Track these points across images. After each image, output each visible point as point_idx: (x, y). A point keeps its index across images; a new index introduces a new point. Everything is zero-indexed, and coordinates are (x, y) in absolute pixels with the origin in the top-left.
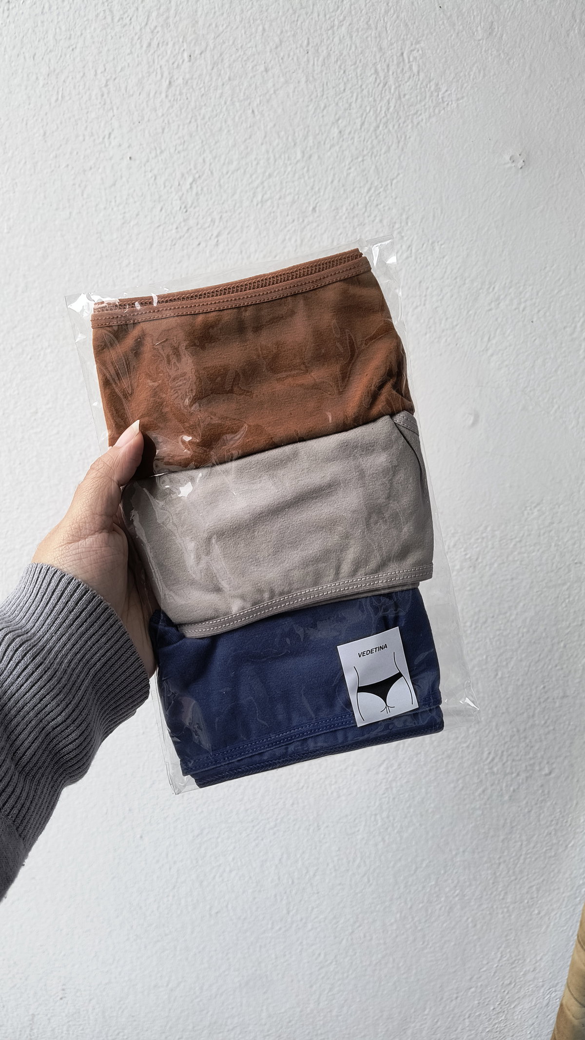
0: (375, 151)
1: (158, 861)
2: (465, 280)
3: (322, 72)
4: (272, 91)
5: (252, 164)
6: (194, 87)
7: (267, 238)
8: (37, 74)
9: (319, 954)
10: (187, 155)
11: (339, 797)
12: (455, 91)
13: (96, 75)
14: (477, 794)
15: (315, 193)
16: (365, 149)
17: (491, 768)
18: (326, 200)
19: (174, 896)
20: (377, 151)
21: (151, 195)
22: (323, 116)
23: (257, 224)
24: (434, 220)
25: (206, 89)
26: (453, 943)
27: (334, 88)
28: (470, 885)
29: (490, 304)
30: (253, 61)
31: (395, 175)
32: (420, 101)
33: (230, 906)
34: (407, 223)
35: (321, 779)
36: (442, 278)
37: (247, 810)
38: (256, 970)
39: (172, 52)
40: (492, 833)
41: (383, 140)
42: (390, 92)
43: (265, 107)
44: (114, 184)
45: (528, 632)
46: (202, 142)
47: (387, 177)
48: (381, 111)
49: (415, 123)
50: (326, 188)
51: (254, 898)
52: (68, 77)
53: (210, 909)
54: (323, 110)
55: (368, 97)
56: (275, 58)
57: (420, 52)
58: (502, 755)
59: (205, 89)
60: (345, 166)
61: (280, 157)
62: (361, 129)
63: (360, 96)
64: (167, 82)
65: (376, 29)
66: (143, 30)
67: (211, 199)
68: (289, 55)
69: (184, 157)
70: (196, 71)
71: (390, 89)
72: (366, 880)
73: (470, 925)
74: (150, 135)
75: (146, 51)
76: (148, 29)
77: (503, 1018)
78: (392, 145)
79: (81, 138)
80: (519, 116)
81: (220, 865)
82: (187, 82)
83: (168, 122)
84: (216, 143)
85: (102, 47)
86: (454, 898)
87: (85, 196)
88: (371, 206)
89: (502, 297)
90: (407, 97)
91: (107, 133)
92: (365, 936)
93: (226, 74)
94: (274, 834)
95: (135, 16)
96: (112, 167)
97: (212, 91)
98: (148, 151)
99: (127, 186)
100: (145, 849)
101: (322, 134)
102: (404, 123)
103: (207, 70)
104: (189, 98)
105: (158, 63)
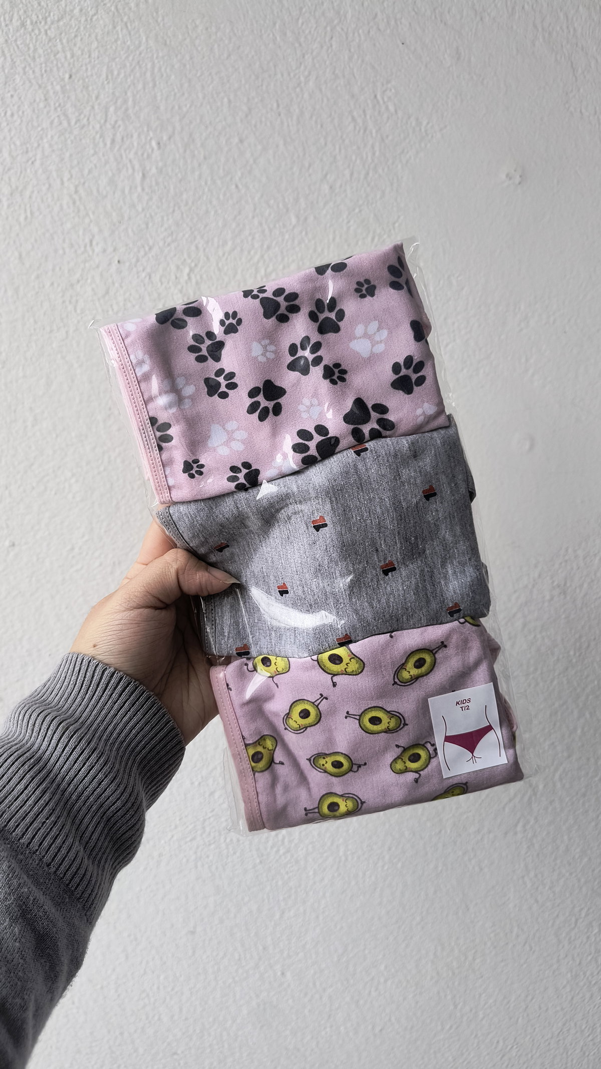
0: (370, 198)
2: (489, 306)
3: (298, 130)
4: (251, 161)
5: (247, 240)
6: (170, 174)
9: (498, 1042)
10: (178, 245)
11: (481, 869)
12: (436, 122)
13: (62, 183)
16: (360, 199)
20: (372, 198)
22: (310, 175)
24: (444, 254)
25: (183, 173)
27: (314, 144)
29: (519, 325)
30: (225, 135)
31: (396, 218)
32: (404, 139)
33: (393, 1019)
35: (459, 857)
36: (466, 309)
37: (389, 912)
39: (138, 144)
41: (376, 186)
42: (372, 136)
43: (248, 179)
44: (107, 292)
46: (191, 229)
49: (404, 162)
51: (417, 1003)
52: (33, 191)
53: (373, 1028)
54: (309, 168)
55: (351, 146)
56: (248, 128)
57: (393, 91)
59: (181, 173)
60: (343, 220)
61: (275, 226)
62: (351, 179)
63: (342, 147)
64: (141, 174)
65: (344, 76)
66: (104, 127)
68: (261, 122)
69: (176, 248)
70: (168, 157)
71: (371, 133)
72: (528, 948)
74: (134, 234)
75: (111, 148)
78: (385, 189)
79: (61, 252)
81: (373, 979)
82: (161, 171)
83: (151, 215)
84: (206, 226)
85: (64, 153)
87: (79, 311)
89: (530, 315)
90: (390, 138)
91: (87, 241)
92: (540, 1008)
93: (201, 153)
94: (423, 928)
95: (92, 114)
96: (101, 275)
97: (189, 174)
98: (136, 250)
99: (122, 292)
100: (289, 985)
101: (313, 194)
102: (393, 164)
103: (180, 154)
104: (167, 186)
105: (126, 158)
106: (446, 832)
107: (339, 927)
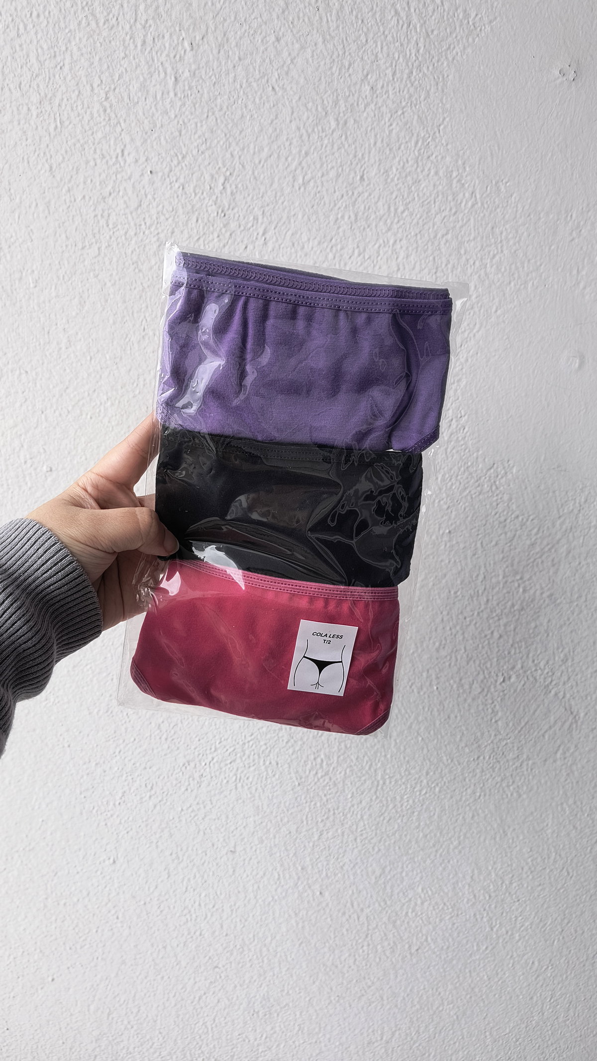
0: (413, 99)
1: (344, 914)
2: (539, 214)
3: (338, 27)
4: (289, 61)
5: (284, 146)
6: (203, 77)
7: (317, 222)
8: (27, 104)
9: (533, 963)
10: (213, 154)
11: (520, 796)
12: (486, 13)
13: (92, 90)
15: (359, 159)
16: (403, 100)
18: (372, 165)
19: (369, 945)
20: (416, 99)
21: (183, 208)
22: (350, 75)
23: (304, 210)
24: (492, 158)
25: (217, 76)
27: (354, 41)
29: (571, 234)
30: (260, 34)
31: (441, 120)
32: (451, 33)
33: (429, 939)
34: (465, 168)
35: (497, 783)
36: (515, 217)
37: (426, 836)
38: (471, 997)
39: (170, 45)
41: (420, 86)
42: (417, 32)
43: (285, 81)
44: (140, 205)
46: (226, 135)
47: (433, 124)
48: (410, 54)
49: (451, 59)
50: (370, 152)
52: (63, 99)
53: (410, 947)
54: (349, 68)
55: (394, 43)
56: (285, 24)
59: (215, 76)
60: (385, 123)
61: (313, 130)
62: (393, 79)
63: (384, 44)
64: (173, 79)
66: (134, 28)
67: (249, 195)
68: (298, 17)
69: (210, 156)
70: (201, 59)
71: (416, 29)
72: (566, 874)
74: (167, 142)
75: (141, 51)
76: (139, 26)
78: (430, 89)
79: (92, 163)
80: (560, 23)
81: (410, 900)
82: (194, 74)
83: (184, 122)
84: (241, 132)
85: (93, 57)
87: (111, 226)
88: (422, 159)
89: (582, 223)
90: (435, 33)
91: (119, 151)
92: (576, 931)
93: (235, 54)
94: (460, 852)
95: (121, 14)
96: (134, 187)
97: (223, 76)
98: (168, 159)
99: (155, 204)
100: (327, 905)
101: (353, 95)
102: (438, 61)
103: (213, 55)
104: (200, 90)
105: (158, 60)
106: (484, 758)
107: (376, 849)
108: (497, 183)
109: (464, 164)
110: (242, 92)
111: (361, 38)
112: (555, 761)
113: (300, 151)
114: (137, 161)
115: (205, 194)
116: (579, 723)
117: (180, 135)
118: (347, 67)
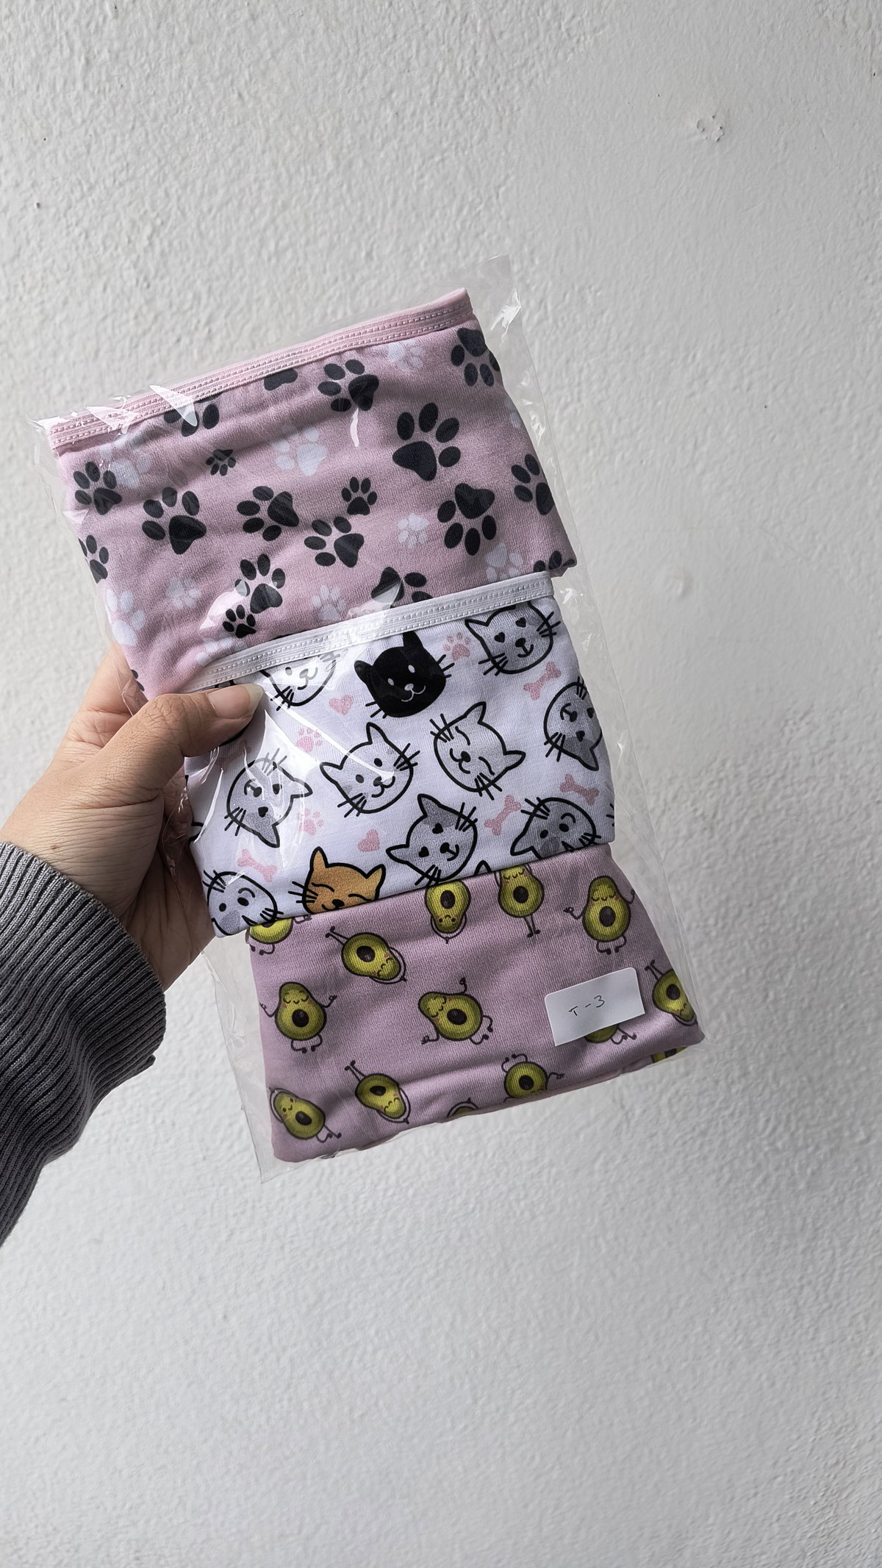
0: (461, 140)
1: (257, 1351)
2: (644, 347)
3: (350, 8)
4: (268, 55)
5: (250, 189)
6: (131, 64)
7: (293, 316)
9: (533, 1458)
10: (136, 188)
11: (534, 1217)
12: (588, 15)
14: (754, 1186)
15: (366, 226)
16: (444, 139)
17: (772, 1144)
18: (386, 237)
19: (290, 1400)
20: (466, 140)
21: (84, 267)
22: (363, 89)
23: (275, 294)
24: (578, 248)
25: (153, 65)
26: (741, 1415)
27: (375, 37)
28: (759, 1325)
29: (690, 385)
31: (502, 177)
32: (530, 41)
33: (381, 1403)
34: (532, 261)
35: (501, 1193)
36: (604, 349)
37: (388, 1256)
38: (436, 1493)
40: (784, 1242)
41: (474, 119)
42: (476, 32)
43: (260, 85)
44: (17, 255)
45: (810, 922)
46: (159, 161)
47: (489, 183)
48: (463, 67)
49: (526, 82)
50: (384, 217)
51: (418, 1387)
53: (351, 1411)
54: (363, 77)
55: (438, 45)
58: (788, 1120)
59: (150, 65)
60: (413, 173)
61: (298, 171)
62: (432, 104)
63: (423, 45)
64: (83, 60)
67: (188, 259)
69: (132, 192)
70: (130, 35)
71: (475, 26)
72: (593, 1338)
73: (766, 1385)
74: (67, 160)
77: (831, 1514)
78: (489, 126)
80: (705, 48)
81: (356, 1345)
82: (117, 56)
83: (95, 132)
84: (183, 159)
86: (735, 1347)
88: (466, 238)
89: (710, 370)
90: (506, 36)
92: (601, 1422)
93: (184, 33)
94: (437, 1286)
96: (10, 225)
97: (162, 66)
98: (67, 188)
99: (40, 256)
100: (233, 1335)
101: (366, 122)
102: (506, 84)
103: (149, 30)
104: (125, 84)
105: (61, 27)
106: (486, 1155)
107: (312, 1266)
108: (581, 289)
109: (532, 252)
110: (190, 96)
111: (387, 30)
112: (591, 1173)
113: (274, 201)
114: (17, 185)
115: (120, 249)
116: (633, 1123)
117: (88, 152)
118: (359, 76)
